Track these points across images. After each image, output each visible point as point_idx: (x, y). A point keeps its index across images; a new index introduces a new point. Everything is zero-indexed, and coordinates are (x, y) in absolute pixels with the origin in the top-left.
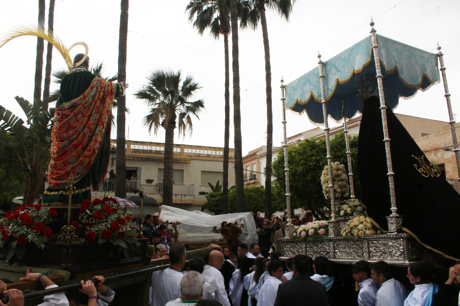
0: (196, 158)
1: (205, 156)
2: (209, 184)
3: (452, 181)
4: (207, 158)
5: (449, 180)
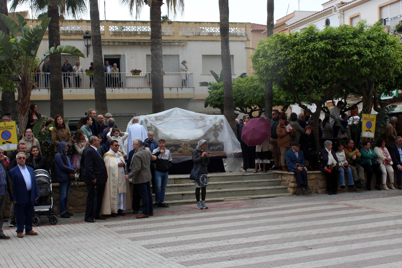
0: (195, 38)
1: (207, 34)
2: (212, 72)
4: (209, 38)
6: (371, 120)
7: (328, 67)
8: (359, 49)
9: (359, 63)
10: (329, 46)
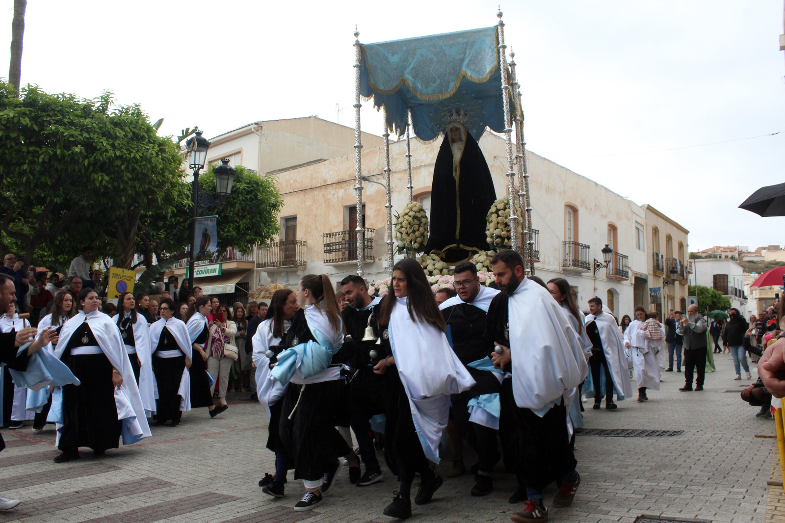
3: (371, 231)
5: (370, 230)
6: (127, 280)
7: (27, 161)
8: (88, 136)
9: (86, 162)
10: (27, 119)
